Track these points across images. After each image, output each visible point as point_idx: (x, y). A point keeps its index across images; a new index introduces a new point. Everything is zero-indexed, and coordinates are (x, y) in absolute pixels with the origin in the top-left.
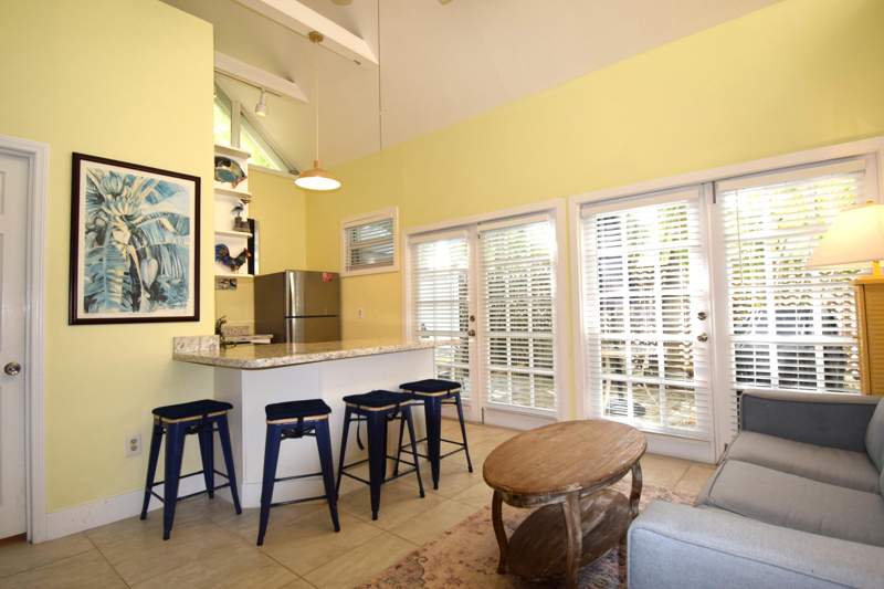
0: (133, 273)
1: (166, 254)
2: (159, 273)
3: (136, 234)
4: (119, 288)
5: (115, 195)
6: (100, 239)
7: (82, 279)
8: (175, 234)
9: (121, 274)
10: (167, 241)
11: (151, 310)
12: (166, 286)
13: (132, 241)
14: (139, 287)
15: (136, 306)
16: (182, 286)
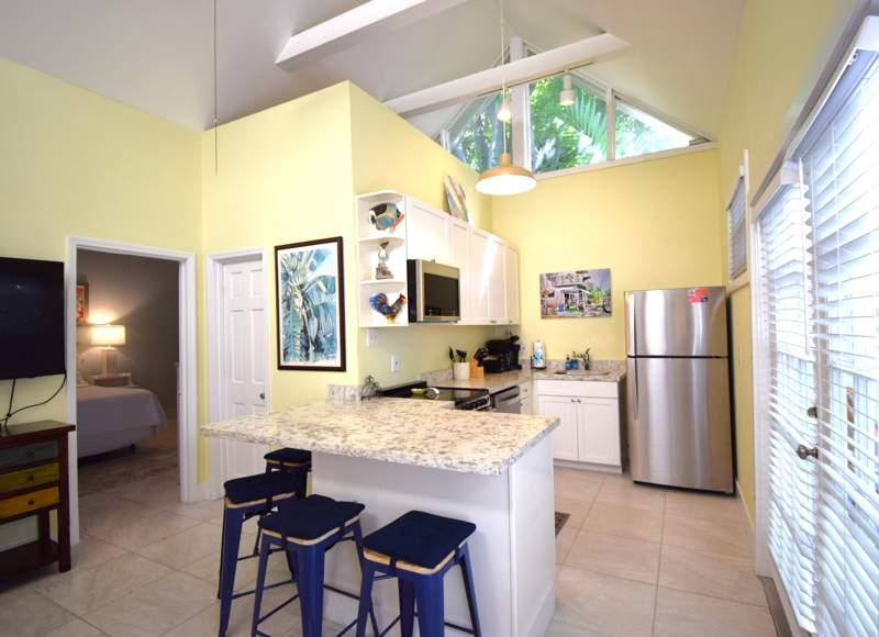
0: (305, 331)
1: (322, 311)
2: (318, 329)
3: (306, 298)
4: (298, 343)
5: (294, 270)
6: (288, 307)
7: (282, 336)
8: (327, 294)
9: (299, 331)
10: (323, 301)
11: (315, 361)
12: (323, 340)
13: (304, 306)
14: (308, 341)
15: (307, 356)
16: (332, 340)
